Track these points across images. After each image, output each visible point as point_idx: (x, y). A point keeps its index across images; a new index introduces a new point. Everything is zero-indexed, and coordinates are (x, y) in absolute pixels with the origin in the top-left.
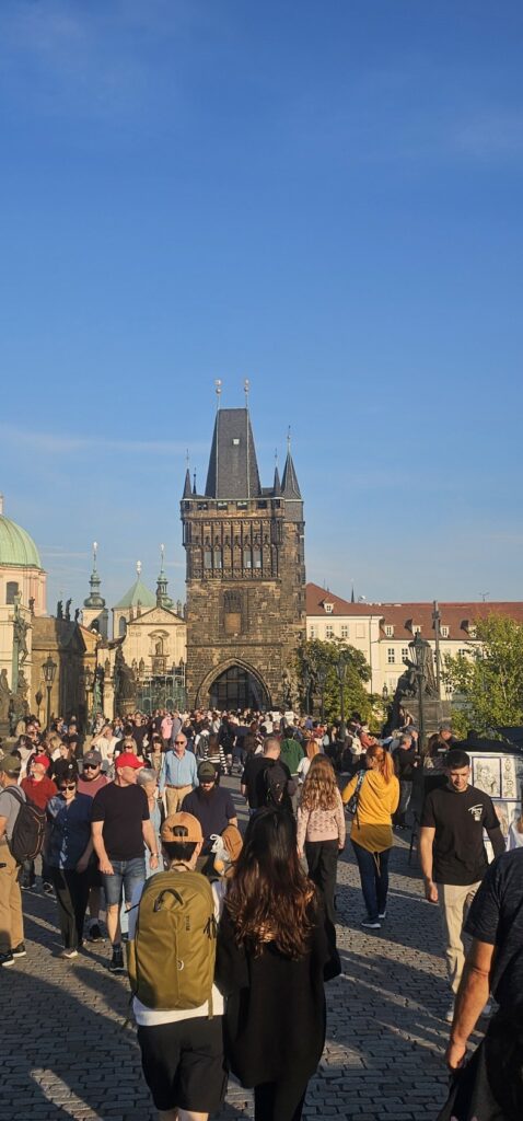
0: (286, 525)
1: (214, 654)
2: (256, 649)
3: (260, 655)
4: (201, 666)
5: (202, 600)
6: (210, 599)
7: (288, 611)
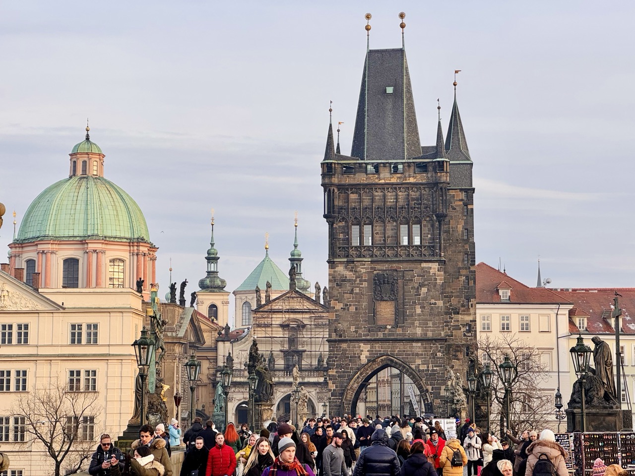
0: (452, 193)
1: (362, 351)
2: (414, 345)
3: (419, 351)
4: (346, 365)
5: (348, 284)
6: (358, 284)
7: (453, 298)
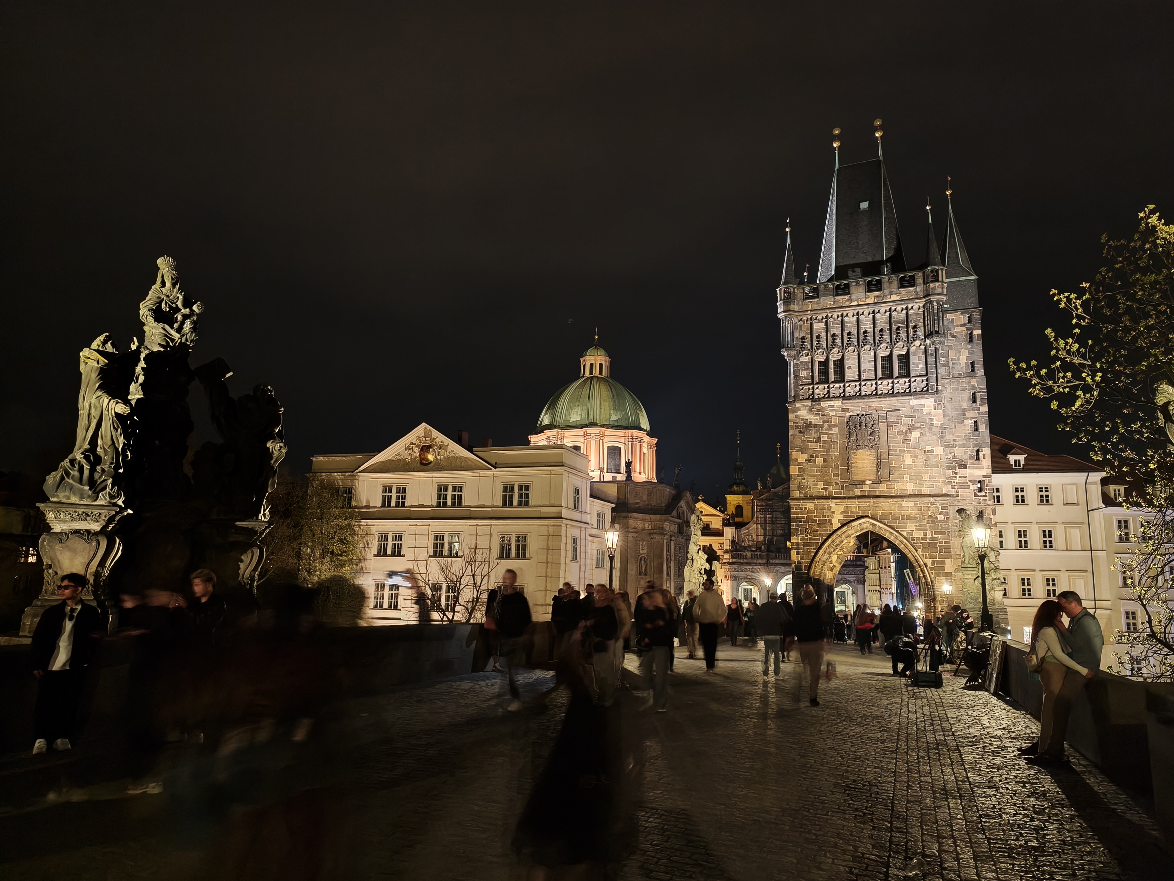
0: (951, 317)
1: (833, 513)
2: (903, 505)
3: (911, 513)
4: (814, 530)
5: (813, 431)
6: (826, 429)
7: (957, 448)
